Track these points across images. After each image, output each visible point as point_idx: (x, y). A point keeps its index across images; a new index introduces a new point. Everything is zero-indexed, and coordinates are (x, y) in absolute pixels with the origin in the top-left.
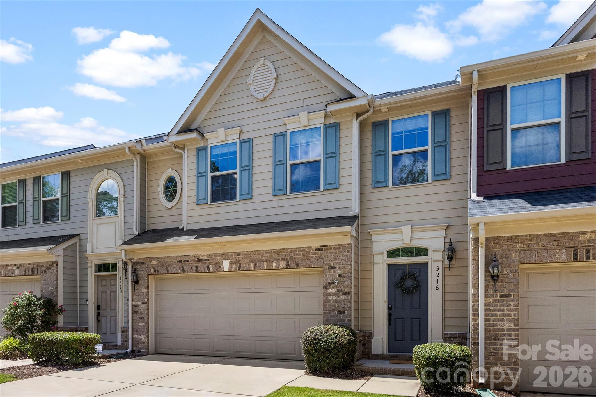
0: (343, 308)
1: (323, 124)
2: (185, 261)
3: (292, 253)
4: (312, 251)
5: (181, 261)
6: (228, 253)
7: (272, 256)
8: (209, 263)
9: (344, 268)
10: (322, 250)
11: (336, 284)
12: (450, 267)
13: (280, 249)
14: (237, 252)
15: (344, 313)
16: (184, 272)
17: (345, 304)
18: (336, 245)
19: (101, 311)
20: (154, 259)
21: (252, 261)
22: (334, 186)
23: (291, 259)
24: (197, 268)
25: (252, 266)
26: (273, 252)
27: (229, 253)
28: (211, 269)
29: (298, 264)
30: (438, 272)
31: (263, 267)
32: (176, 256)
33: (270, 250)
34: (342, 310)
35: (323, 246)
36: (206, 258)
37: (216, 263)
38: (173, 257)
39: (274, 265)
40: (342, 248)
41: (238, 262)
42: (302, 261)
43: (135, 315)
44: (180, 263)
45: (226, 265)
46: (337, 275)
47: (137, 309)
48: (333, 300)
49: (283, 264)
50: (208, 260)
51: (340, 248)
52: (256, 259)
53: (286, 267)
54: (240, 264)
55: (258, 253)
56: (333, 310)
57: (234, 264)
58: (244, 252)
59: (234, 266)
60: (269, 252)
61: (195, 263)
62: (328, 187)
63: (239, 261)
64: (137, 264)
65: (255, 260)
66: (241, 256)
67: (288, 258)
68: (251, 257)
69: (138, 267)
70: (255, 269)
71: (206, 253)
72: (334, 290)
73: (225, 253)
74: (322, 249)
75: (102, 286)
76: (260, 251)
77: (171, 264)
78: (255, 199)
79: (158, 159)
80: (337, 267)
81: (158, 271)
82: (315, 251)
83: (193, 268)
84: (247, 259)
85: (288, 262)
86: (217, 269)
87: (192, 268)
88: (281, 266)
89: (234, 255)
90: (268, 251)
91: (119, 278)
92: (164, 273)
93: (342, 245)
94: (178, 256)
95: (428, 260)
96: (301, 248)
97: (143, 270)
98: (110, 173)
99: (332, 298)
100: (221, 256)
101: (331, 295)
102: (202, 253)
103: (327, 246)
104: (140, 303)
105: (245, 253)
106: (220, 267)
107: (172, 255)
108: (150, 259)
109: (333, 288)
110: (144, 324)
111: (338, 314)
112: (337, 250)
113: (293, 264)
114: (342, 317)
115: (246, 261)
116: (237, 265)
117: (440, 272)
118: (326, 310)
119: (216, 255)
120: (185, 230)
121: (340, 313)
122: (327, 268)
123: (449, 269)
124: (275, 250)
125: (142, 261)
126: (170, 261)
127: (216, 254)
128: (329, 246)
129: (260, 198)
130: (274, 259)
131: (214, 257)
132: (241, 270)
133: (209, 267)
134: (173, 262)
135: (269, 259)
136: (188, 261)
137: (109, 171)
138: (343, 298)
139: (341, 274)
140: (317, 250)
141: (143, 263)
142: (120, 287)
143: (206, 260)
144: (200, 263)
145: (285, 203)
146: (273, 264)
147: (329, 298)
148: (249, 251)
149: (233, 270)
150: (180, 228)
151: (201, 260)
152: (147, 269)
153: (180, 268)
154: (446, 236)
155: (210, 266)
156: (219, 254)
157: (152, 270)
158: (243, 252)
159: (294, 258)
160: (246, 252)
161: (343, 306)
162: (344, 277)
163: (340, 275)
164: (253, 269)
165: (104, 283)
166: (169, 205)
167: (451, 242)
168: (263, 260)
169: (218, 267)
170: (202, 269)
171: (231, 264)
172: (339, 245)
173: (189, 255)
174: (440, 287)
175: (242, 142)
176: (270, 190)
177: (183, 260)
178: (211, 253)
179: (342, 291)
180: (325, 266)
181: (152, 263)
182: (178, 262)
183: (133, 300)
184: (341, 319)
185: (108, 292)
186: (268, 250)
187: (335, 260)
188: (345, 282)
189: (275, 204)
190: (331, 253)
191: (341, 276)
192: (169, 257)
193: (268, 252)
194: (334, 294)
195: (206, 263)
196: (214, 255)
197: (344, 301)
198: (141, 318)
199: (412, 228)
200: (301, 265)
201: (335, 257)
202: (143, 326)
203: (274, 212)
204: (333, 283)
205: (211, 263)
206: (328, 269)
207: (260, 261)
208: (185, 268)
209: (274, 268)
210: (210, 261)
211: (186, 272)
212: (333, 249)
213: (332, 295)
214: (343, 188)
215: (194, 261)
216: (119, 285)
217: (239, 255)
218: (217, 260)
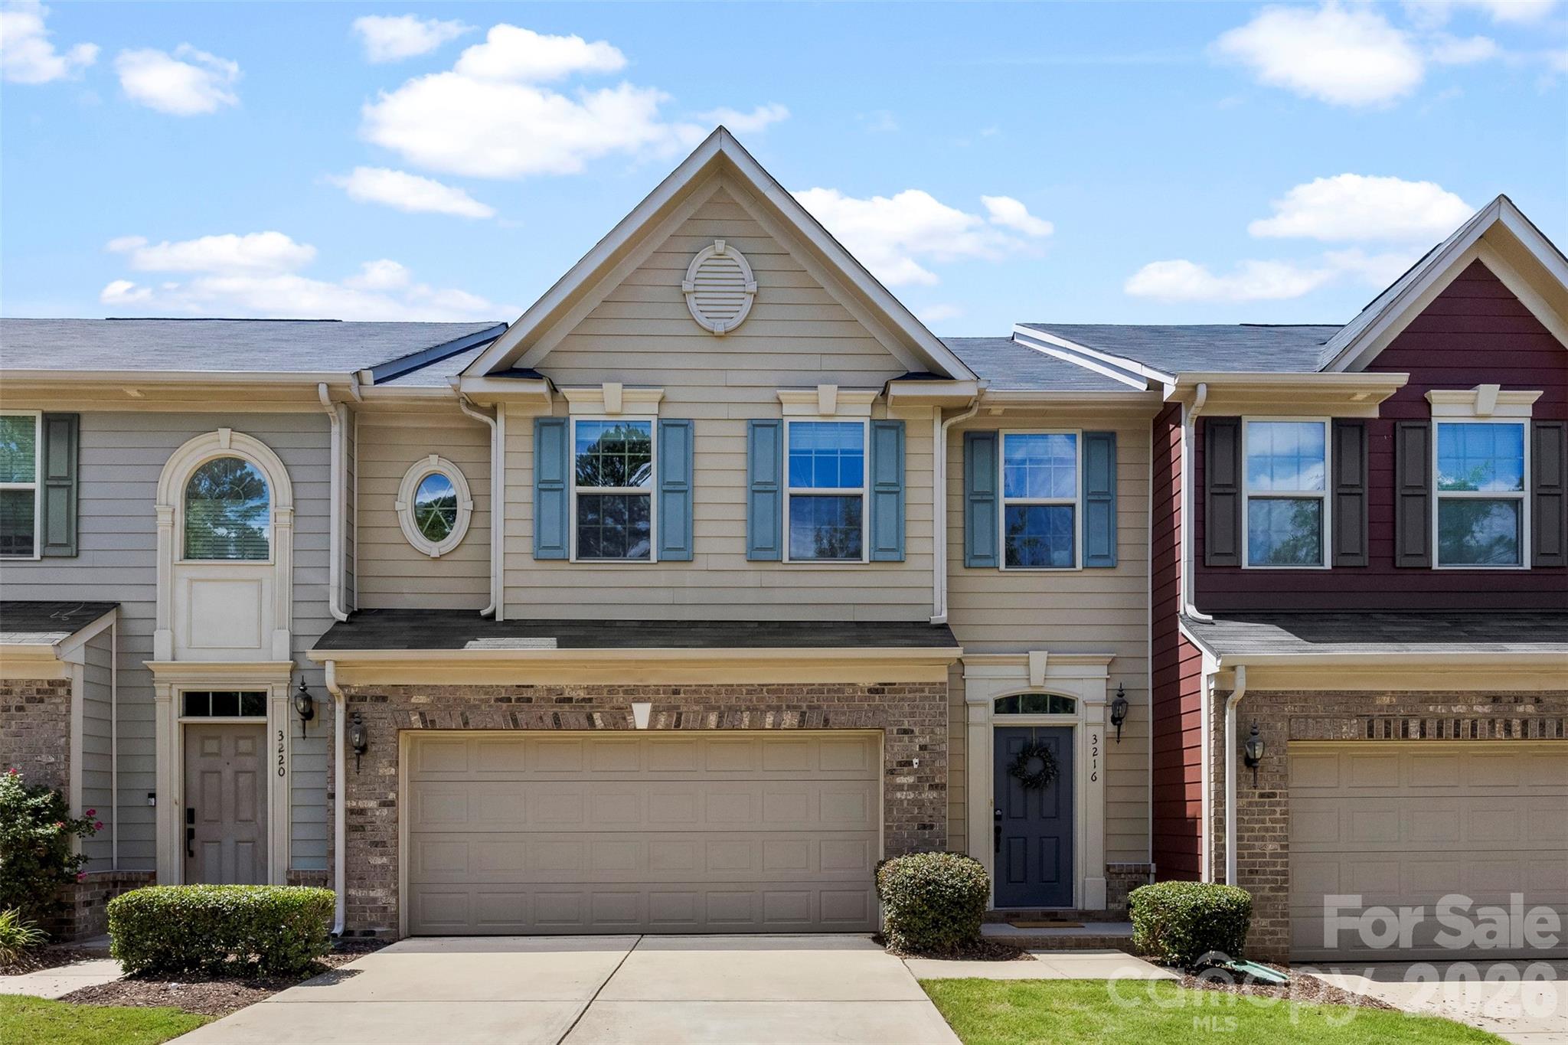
0: (931, 816)
1: (869, 418)
2: (518, 700)
3: (812, 695)
4: (859, 694)
5: (509, 700)
6: (645, 686)
7: (764, 698)
8: (592, 707)
9: (932, 732)
10: (883, 693)
11: (916, 766)
12: (1119, 737)
13: (784, 685)
14: (670, 686)
15: (932, 827)
16: (516, 726)
17: (934, 809)
18: (914, 684)
19: (199, 828)
20: (421, 689)
21: (713, 709)
22: (894, 556)
23: (809, 707)
24: (556, 718)
25: (713, 719)
26: (765, 690)
27: (649, 686)
28: (599, 723)
29: (826, 721)
30: (1095, 746)
31: (741, 723)
32: (492, 686)
33: (759, 685)
34: (927, 821)
35: (885, 684)
36: (582, 694)
37: (613, 708)
38: (483, 687)
39: (769, 719)
40: (927, 690)
41: (670, 709)
42: (837, 714)
43: (357, 835)
44: (505, 705)
45: (641, 714)
46: (918, 746)
47: (360, 820)
48: (909, 800)
49: (790, 719)
50: (590, 700)
51: (923, 691)
52: (722, 704)
53: (799, 726)
54: (680, 715)
55: (726, 690)
56: (907, 821)
57: (664, 713)
58: (691, 686)
59: (662, 719)
60: (755, 690)
61: (552, 707)
62: (880, 556)
63: (678, 707)
64: (364, 699)
65: (719, 707)
66: (682, 695)
67: (804, 705)
68: (706, 697)
69: (365, 708)
70: (718, 727)
71: (585, 684)
72: (911, 780)
73: (637, 686)
74: (884, 689)
75: (204, 754)
76: (732, 685)
77: (475, 706)
78: (700, 563)
79: (395, 424)
80: (917, 730)
81: (433, 722)
82: (867, 694)
83: (545, 718)
84: (697, 702)
85: (803, 714)
86: (617, 723)
87: (541, 718)
88: (785, 724)
89: (664, 693)
90: (753, 688)
91: (277, 736)
92: (454, 727)
93: (928, 684)
94: (497, 686)
95: (1075, 722)
96: (834, 685)
97: (384, 715)
98: (239, 441)
99: (906, 795)
100: (626, 692)
101: (903, 790)
102: (572, 684)
103: (895, 684)
104: (373, 804)
105: (694, 688)
106: (624, 719)
107: (480, 683)
108: (408, 690)
109: (909, 774)
110: (385, 860)
111: (919, 829)
112: (918, 695)
113: (815, 718)
114: (927, 836)
115: (696, 708)
116: (673, 717)
117: (1100, 745)
118: (893, 821)
119: (612, 690)
120: (499, 618)
121: (924, 827)
122: (895, 732)
123: (1118, 742)
124: (770, 685)
125: (379, 692)
126: (472, 697)
127: (613, 686)
128: (900, 684)
129: (715, 563)
130: (768, 706)
131: (605, 695)
132: (681, 728)
133: (593, 718)
134: (481, 700)
135: (755, 705)
136: (529, 700)
137: (237, 436)
138: (929, 795)
139: (926, 746)
140: (870, 691)
141: (384, 699)
142: (277, 759)
143: (584, 700)
144: (566, 707)
145: (778, 579)
146: (765, 719)
147: (899, 795)
148: (705, 686)
149: (659, 727)
150: (484, 613)
151: (570, 700)
152: (396, 714)
153: (504, 717)
154: (1109, 677)
155: (596, 716)
156: (620, 686)
157: (415, 718)
158: (687, 686)
159: (819, 707)
160: (696, 686)
161: (930, 812)
162: (933, 751)
163: (923, 748)
164: (713, 727)
165: (211, 746)
166: (435, 548)
167: (1121, 690)
168: (740, 706)
169: (620, 719)
170: (572, 721)
171: (655, 712)
172: (920, 684)
173: (532, 686)
174: (1100, 776)
175: (667, 425)
176: (740, 546)
177: (513, 698)
178: (599, 684)
179: (927, 781)
180: (891, 728)
181: (413, 700)
182: (498, 700)
183: (348, 796)
184: (926, 840)
185: (228, 773)
186: (752, 685)
187: (912, 715)
188: (934, 762)
189: (751, 579)
190: (903, 699)
191: (926, 750)
192: (471, 686)
193: (752, 690)
194: (912, 787)
195: (583, 706)
196: (606, 690)
197: (931, 803)
198: (376, 844)
199: (1048, 658)
200: (834, 724)
201: (913, 709)
202: (383, 866)
203: (751, 597)
204: (910, 764)
205: (598, 707)
206: (897, 734)
207: (734, 710)
208: (519, 716)
209: (767, 727)
210: (594, 703)
211: (525, 727)
212: (908, 691)
213: (906, 788)
214: (912, 563)
215: (549, 700)
216: (276, 754)
217: (676, 692)
218: (615, 700)
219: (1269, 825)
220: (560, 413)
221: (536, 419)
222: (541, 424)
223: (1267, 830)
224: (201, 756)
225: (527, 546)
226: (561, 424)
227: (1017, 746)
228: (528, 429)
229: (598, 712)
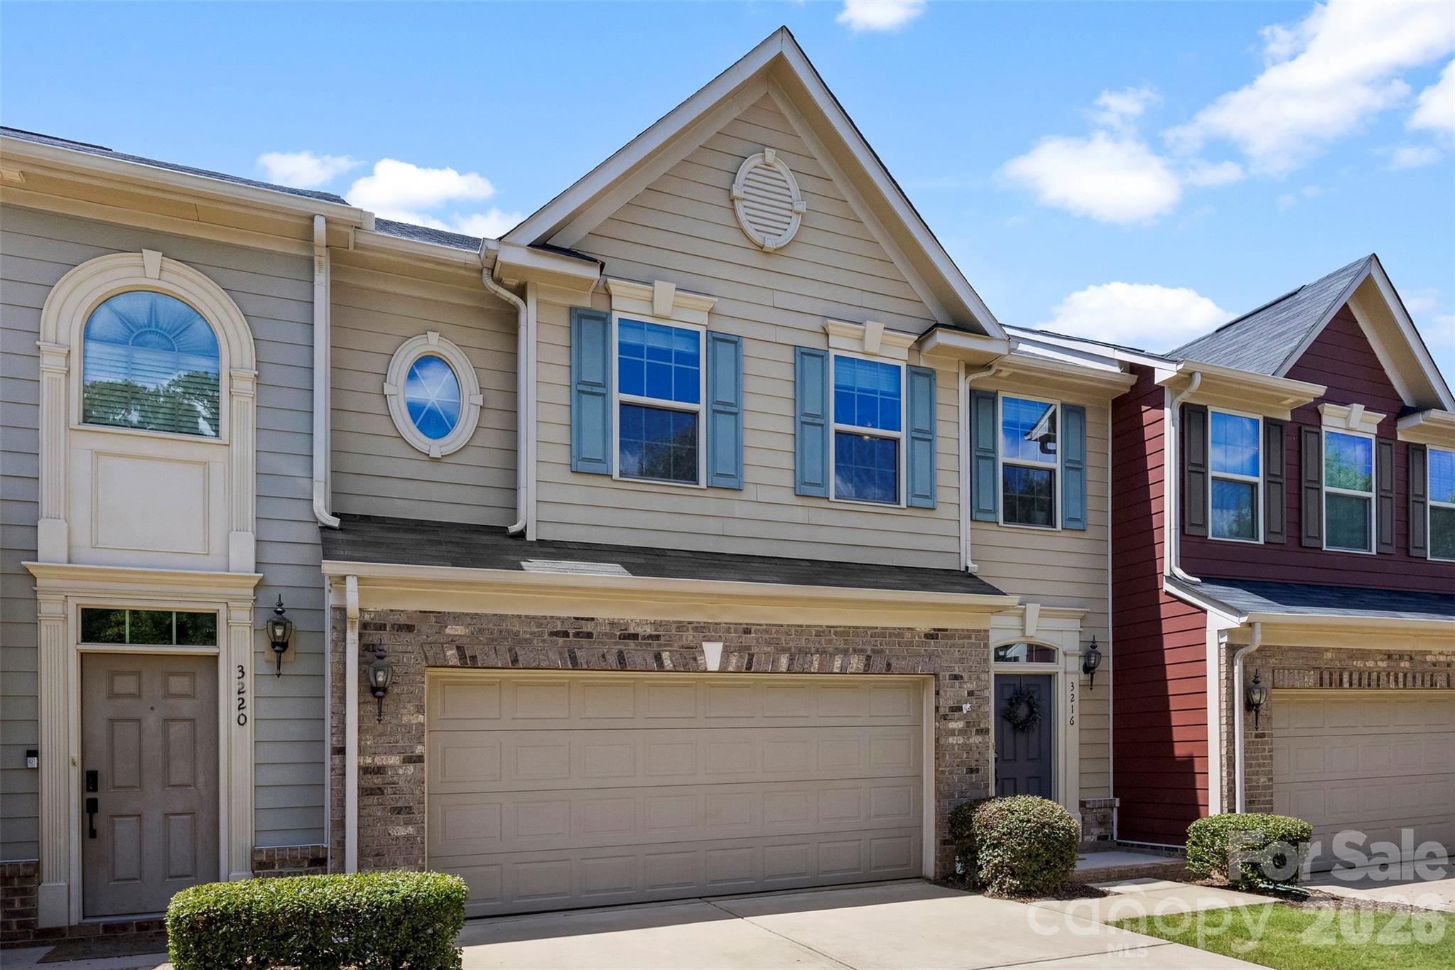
0: (977, 761)
1: (905, 364)
2: (577, 635)
3: (876, 639)
4: (917, 638)
5: (566, 634)
6: (716, 624)
7: (831, 641)
8: (660, 645)
9: (978, 678)
10: (937, 639)
11: (965, 712)
12: (1091, 685)
13: (850, 627)
14: (741, 624)
15: (977, 771)
16: (575, 665)
17: (979, 753)
18: (963, 630)
19: (102, 796)
20: (457, 618)
21: (784, 650)
22: (928, 503)
23: (874, 651)
24: (621, 657)
25: (784, 661)
26: (832, 632)
27: (720, 624)
28: (668, 663)
29: (889, 665)
30: (1072, 693)
31: (810, 667)
32: (545, 618)
33: (827, 627)
34: (973, 765)
35: (939, 630)
36: (649, 630)
37: (682, 647)
38: (534, 618)
39: (838, 663)
40: (973, 636)
41: (742, 649)
42: (898, 659)
43: (374, 800)
44: (561, 640)
45: (712, 654)
46: (966, 692)
47: (377, 780)
48: (959, 745)
49: (856, 663)
50: (658, 637)
51: (970, 638)
52: (791, 644)
53: (865, 670)
54: (751, 656)
55: (796, 631)
56: (958, 766)
57: (736, 654)
58: (761, 625)
59: (734, 660)
60: (823, 632)
61: (616, 644)
62: (917, 502)
63: (749, 648)
64: (382, 627)
65: (790, 648)
66: (753, 635)
67: (869, 648)
68: (777, 637)
69: (386, 639)
70: (789, 671)
71: (652, 619)
72: (961, 725)
73: (708, 623)
74: (937, 635)
75: (113, 695)
76: (801, 626)
77: (526, 640)
78: (749, 492)
80: (966, 676)
81: (474, 658)
82: (923, 639)
83: (608, 657)
84: (768, 643)
85: (868, 658)
86: (687, 664)
87: (603, 656)
88: (852, 668)
89: (735, 632)
90: (821, 630)
91: (235, 673)
92: (500, 665)
93: (974, 631)
94: (552, 617)
95: (1054, 671)
96: (895, 629)
97: (409, 649)
99: (957, 741)
100: (696, 629)
101: (954, 735)
102: (638, 618)
103: (946, 630)
104: (394, 760)
105: (765, 627)
106: (695, 659)
107: (531, 613)
108: (442, 618)
109: (959, 719)
110: (410, 830)
111: (967, 773)
112: (966, 641)
113: (878, 663)
114: (974, 780)
115: (769, 649)
116: (744, 658)
117: (1076, 692)
118: (946, 766)
119: (681, 626)
120: (531, 536)
121: (971, 771)
122: (947, 677)
123: (1091, 689)
124: (837, 627)
125: (403, 620)
126: (523, 630)
127: (682, 622)
128: (951, 630)
129: (764, 495)
130: (836, 649)
131: (674, 632)
132: (752, 670)
133: (661, 658)
134: (533, 633)
135: (824, 648)
136: (589, 635)
138: (976, 739)
139: (973, 691)
140: (928, 636)
141: (410, 628)
142: (235, 703)
143: (650, 637)
144: (632, 644)
145: (825, 517)
146: (833, 661)
147: (951, 740)
148: (776, 625)
149: (730, 669)
150: (513, 529)
151: (635, 637)
152: (427, 648)
153: (561, 654)
154: (1081, 630)
155: (665, 655)
156: (690, 623)
157: (451, 653)
158: (758, 625)
159: (882, 651)
160: (767, 625)
161: (977, 756)
162: (978, 697)
163: (971, 693)
164: (785, 670)
165: (126, 684)
166: (437, 447)
167: (1094, 642)
168: (810, 648)
169: (690, 660)
170: (639, 660)
171: (726, 653)
172: (968, 630)
173: (592, 619)
174: (1076, 719)
175: (717, 339)
176: (788, 479)
177: (571, 632)
178: (667, 619)
179: (974, 726)
180: (944, 673)
181: (448, 631)
182: (552, 634)
183: (361, 751)
184: (972, 784)
185: (152, 722)
186: (821, 626)
187: (961, 661)
188: (979, 707)
189: (799, 515)
190: (953, 645)
191: (973, 695)
192: (520, 616)
193: (821, 632)
194: (962, 732)
195: (650, 644)
196: (674, 626)
197: (977, 748)
198: (398, 811)
199: (1040, 610)
200: (896, 669)
201: (962, 655)
202: (408, 838)
203: (798, 533)
204: (960, 709)
205: (668, 645)
206: (949, 679)
207: (805, 652)
208: (579, 654)
209: (835, 670)
210: (662, 640)
211: (585, 667)
212: (958, 637)
213: (957, 734)
214: (942, 511)
215: (612, 636)
216: (235, 696)
217: (747, 631)
218: (684, 638)
219: (1261, 761)
220: (601, 306)
221: (572, 309)
222: (579, 316)
223: (1259, 765)
224: (109, 698)
225: (562, 455)
226: (602, 319)
227: (1008, 693)
228: (564, 319)
229: (666, 651)
